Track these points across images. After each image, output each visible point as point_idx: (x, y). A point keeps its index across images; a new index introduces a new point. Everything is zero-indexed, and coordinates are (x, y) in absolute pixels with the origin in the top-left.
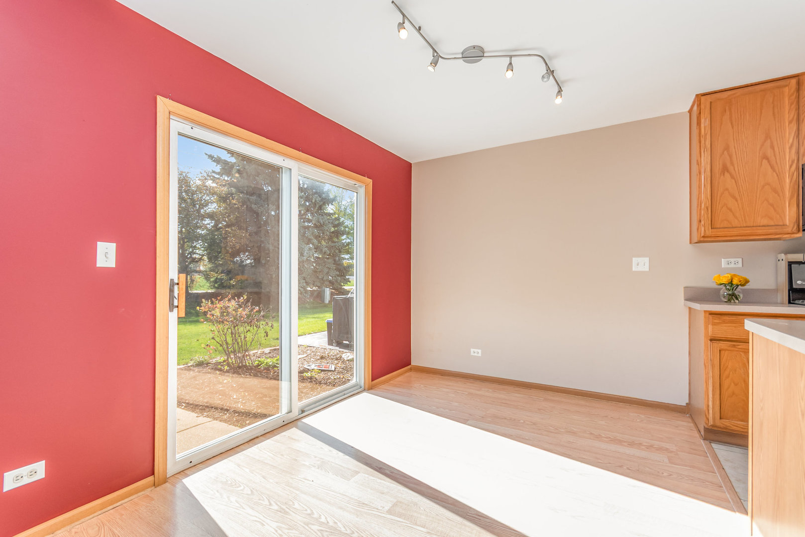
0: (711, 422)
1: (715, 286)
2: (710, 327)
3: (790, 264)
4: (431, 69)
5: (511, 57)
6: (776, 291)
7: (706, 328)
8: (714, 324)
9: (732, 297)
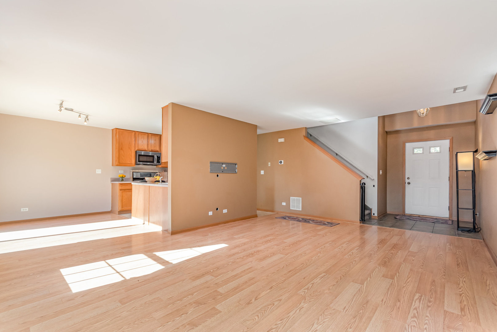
0: (120, 210)
1: (119, 178)
2: (120, 187)
3: (133, 172)
4: (59, 112)
5: (80, 114)
6: (130, 178)
7: (119, 187)
8: (121, 186)
9: (122, 180)
